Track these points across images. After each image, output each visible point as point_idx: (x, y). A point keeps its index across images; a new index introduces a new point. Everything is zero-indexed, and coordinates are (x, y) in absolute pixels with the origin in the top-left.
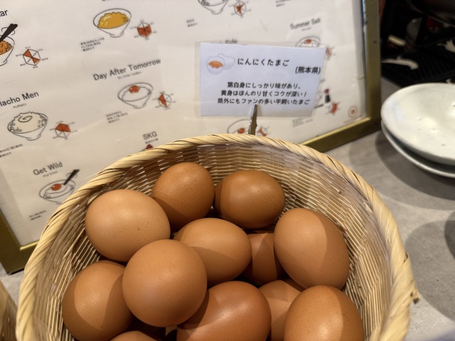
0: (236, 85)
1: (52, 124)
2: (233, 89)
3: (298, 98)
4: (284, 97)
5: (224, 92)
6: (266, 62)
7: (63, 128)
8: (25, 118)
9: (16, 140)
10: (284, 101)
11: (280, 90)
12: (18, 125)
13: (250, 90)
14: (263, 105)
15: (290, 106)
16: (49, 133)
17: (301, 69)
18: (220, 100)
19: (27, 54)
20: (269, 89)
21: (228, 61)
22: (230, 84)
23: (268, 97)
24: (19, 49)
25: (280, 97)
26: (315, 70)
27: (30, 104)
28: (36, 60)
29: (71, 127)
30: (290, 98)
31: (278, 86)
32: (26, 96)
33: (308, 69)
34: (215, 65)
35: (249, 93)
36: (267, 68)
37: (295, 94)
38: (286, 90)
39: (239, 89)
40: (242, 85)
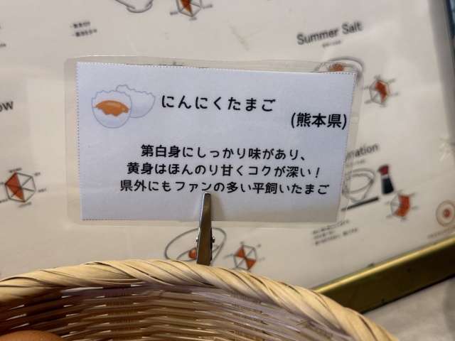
0: (161, 151)
2: (154, 160)
3: (301, 181)
4: (271, 178)
5: (133, 167)
6: (224, 103)
10: (271, 188)
11: (260, 163)
13: (193, 163)
14: (223, 196)
15: (284, 199)
17: (303, 119)
18: (126, 185)
20: (234, 161)
22: (147, 150)
23: (234, 177)
25: (261, 178)
26: (335, 120)
30: (285, 181)
31: (255, 154)
33: (319, 119)
34: (112, 109)
35: (191, 168)
36: (226, 114)
37: (294, 172)
38: (273, 163)
39: (169, 161)
40: (175, 151)
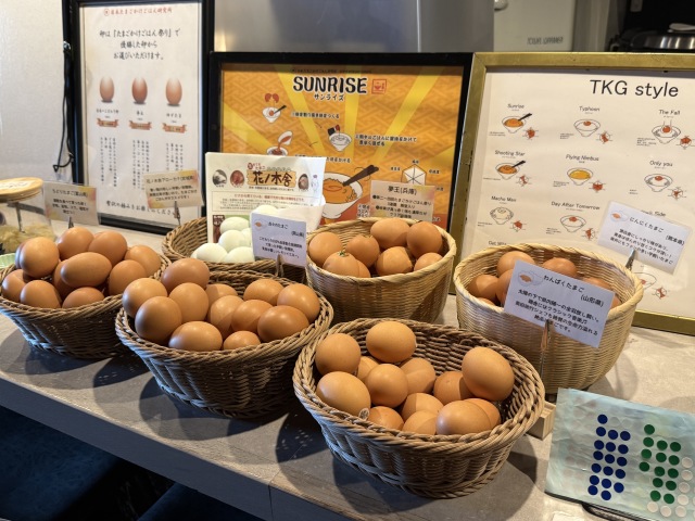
0: (625, 233)
1: (514, 220)
2: (622, 234)
3: (665, 258)
4: (655, 252)
5: (616, 234)
6: (648, 225)
7: (518, 225)
8: (502, 210)
9: (491, 220)
10: (654, 255)
11: (654, 246)
12: (496, 213)
13: (634, 239)
14: (639, 252)
15: (657, 260)
16: (510, 224)
17: (670, 238)
18: (612, 239)
19: (522, 178)
20: (646, 243)
21: (625, 217)
22: (622, 231)
23: (644, 248)
24: (520, 174)
25: (652, 251)
26: (680, 242)
27: (509, 205)
28: (525, 183)
29: (523, 227)
30: (659, 255)
31: (653, 243)
32: (509, 200)
33: (675, 240)
34: (616, 216)
35: (632, 241)
36: (647, 229)
37: (663, 253)
38: (657, 248)
39: (627, 236)
40: (629, 234)
